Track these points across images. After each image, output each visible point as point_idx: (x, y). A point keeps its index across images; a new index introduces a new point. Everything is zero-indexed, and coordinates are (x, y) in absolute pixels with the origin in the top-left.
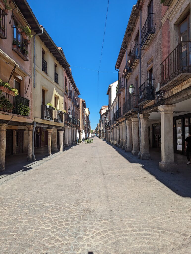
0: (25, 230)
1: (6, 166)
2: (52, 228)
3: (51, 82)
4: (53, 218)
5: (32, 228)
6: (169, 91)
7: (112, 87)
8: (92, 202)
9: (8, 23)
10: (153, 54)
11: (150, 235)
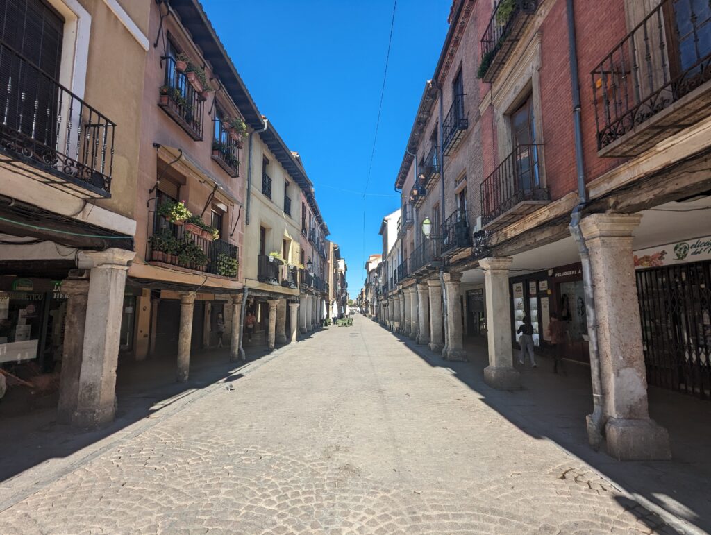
0: (225, 511)
1: (191, 371)
2: (279, 506)
3: (278, 214)
4: (281, 484)
5: (240, 506)
6: (500, 233)
7: (389, 221)
8: (355, 452)
9: (206, 114)
10: (466, 165)
11: (476, 526)
